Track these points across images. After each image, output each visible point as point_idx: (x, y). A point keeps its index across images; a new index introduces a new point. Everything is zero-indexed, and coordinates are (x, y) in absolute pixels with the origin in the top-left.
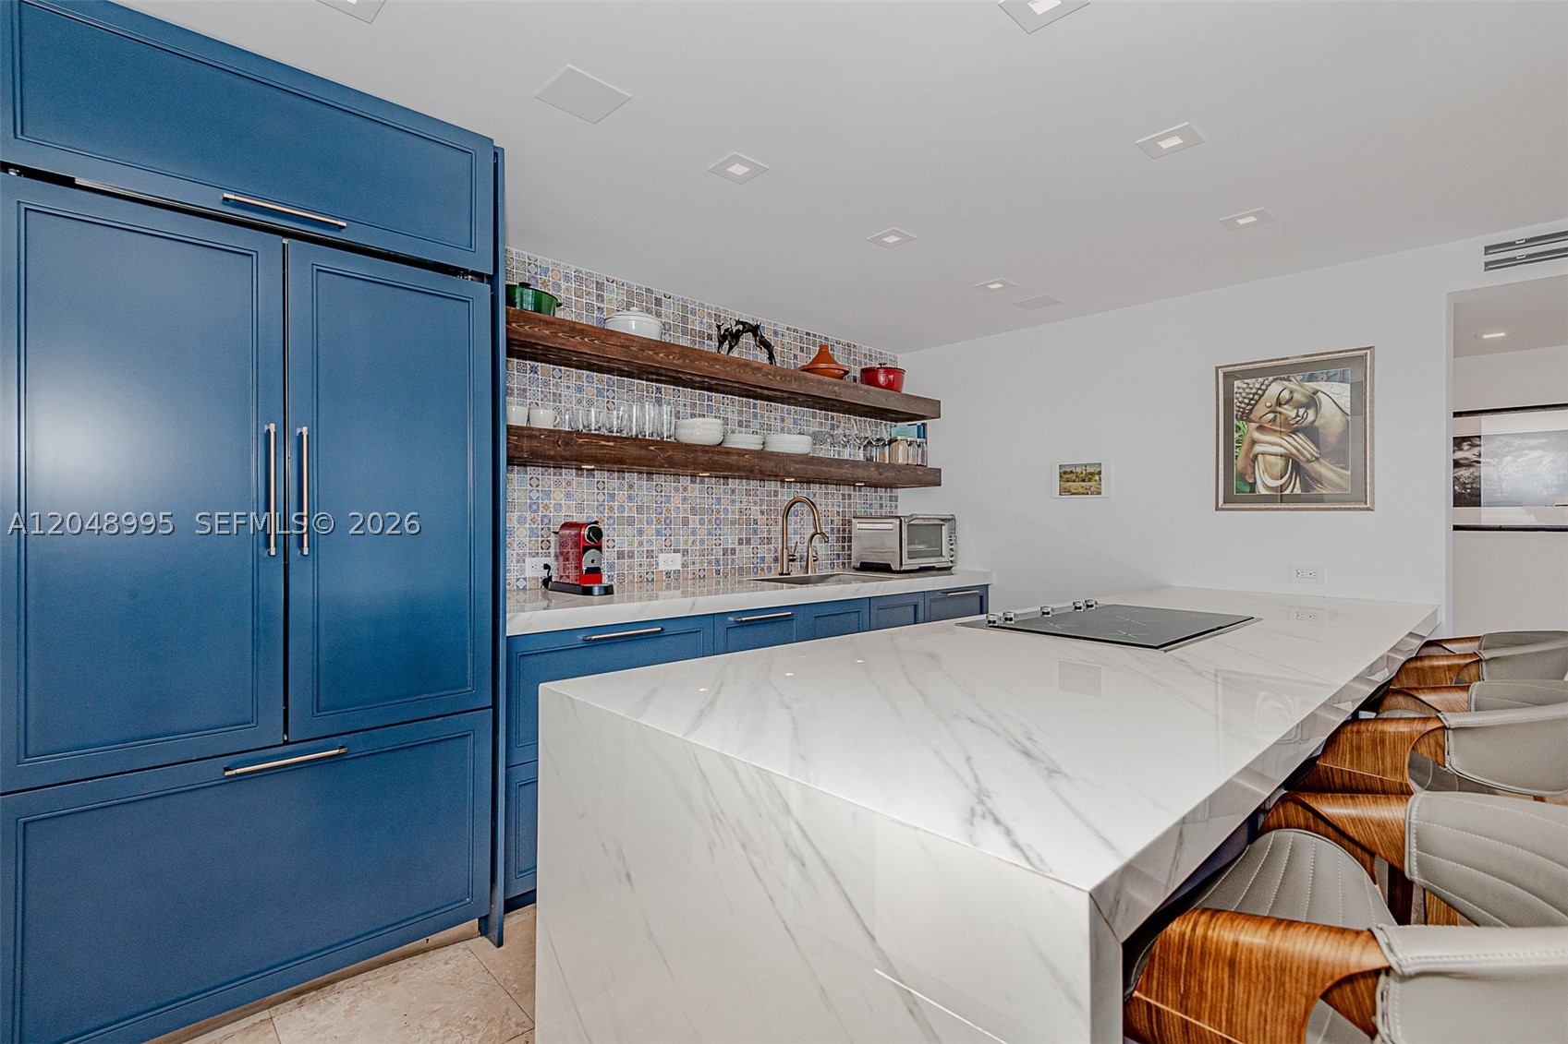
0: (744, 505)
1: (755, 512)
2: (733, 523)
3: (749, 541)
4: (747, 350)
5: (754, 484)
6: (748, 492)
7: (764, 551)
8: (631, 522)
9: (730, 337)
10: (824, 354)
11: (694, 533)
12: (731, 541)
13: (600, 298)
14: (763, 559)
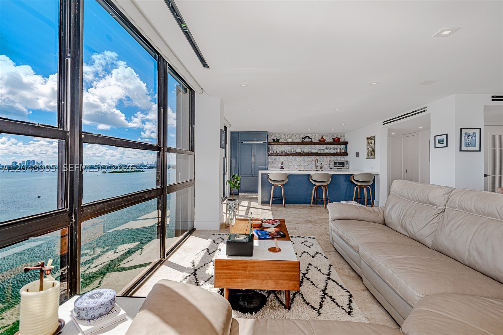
0: (309, 159)
1: (311, 160)
2: (307, 162)
3: (310, 164)
4: (307, 140)
5: (311, 157)
6: (310, 158)
7: (313, 166)
8: (291, 162)
9: (304, 138)
10: (322, 138)
11: (300, 163)
12: (307, 164)
13: (287, 137)
14: (313, 167)
